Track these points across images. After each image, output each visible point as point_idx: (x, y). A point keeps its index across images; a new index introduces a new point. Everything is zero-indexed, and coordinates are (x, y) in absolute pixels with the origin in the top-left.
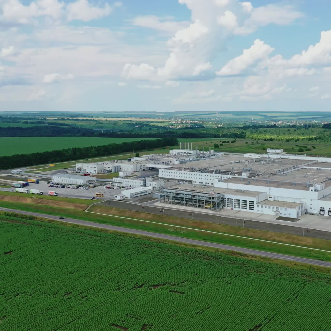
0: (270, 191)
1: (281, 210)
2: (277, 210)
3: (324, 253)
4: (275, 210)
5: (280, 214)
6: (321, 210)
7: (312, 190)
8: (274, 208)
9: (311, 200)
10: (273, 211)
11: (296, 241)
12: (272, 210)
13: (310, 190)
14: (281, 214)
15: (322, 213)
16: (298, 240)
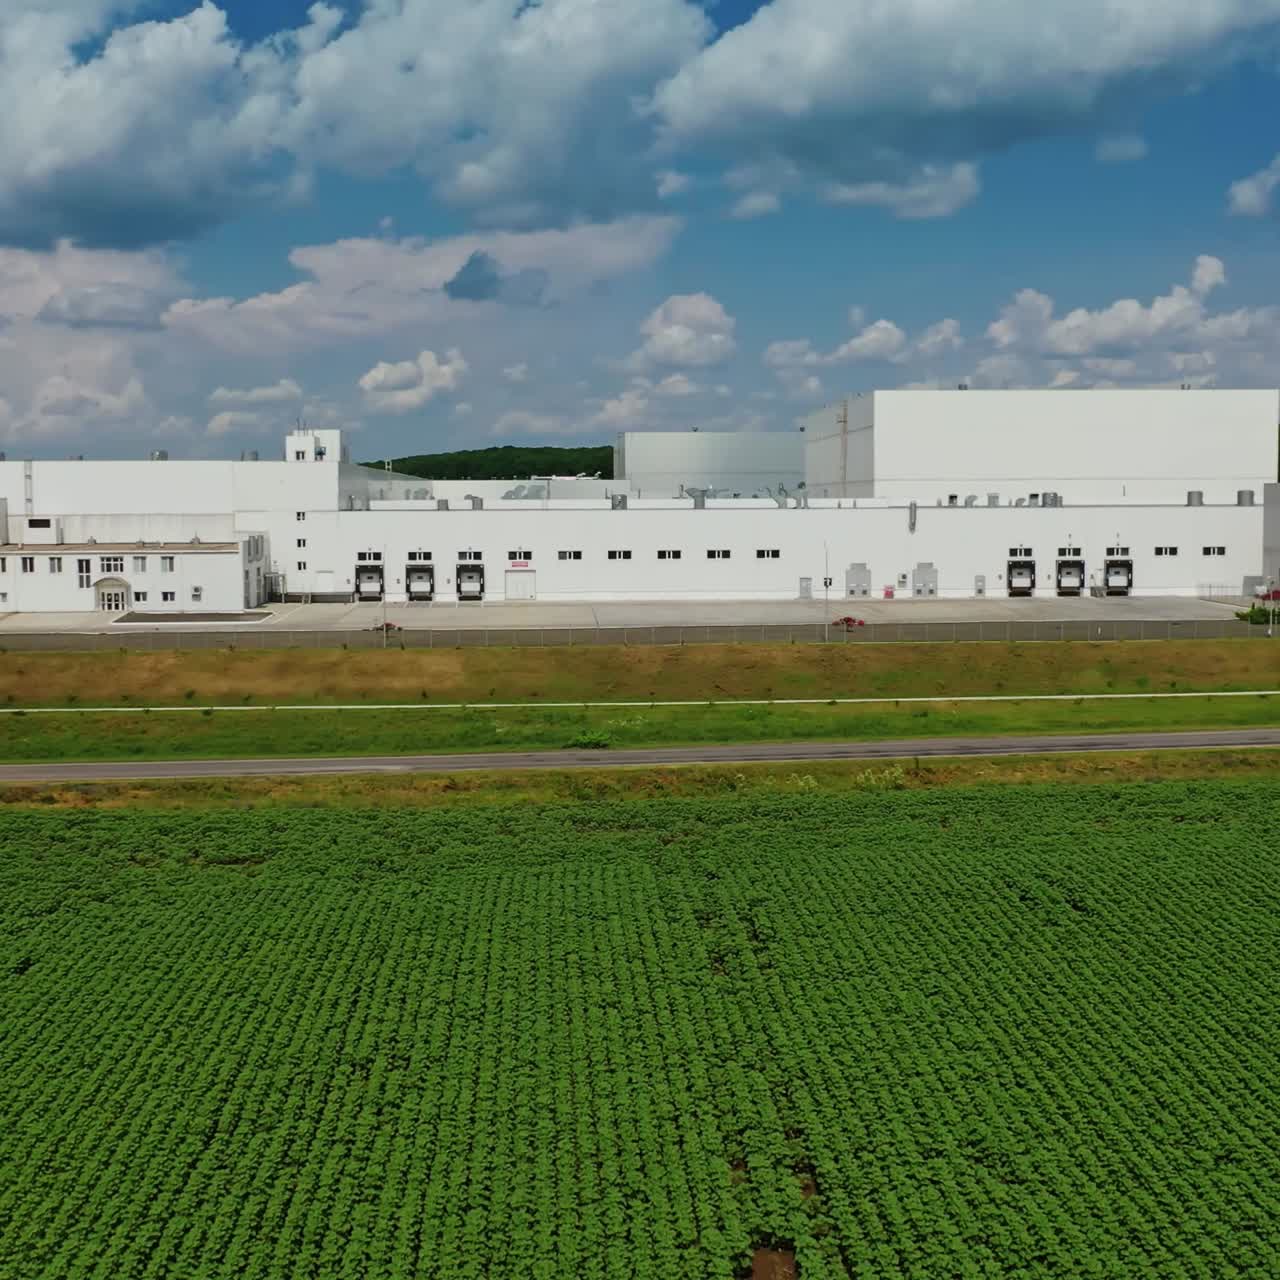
0: (29, 488)
1: (136, 569)
2: (107, 575)
3: (577, 714)
4: (96, 574)
5: (133, 597)
6: (361, 571)
7: (300, 455)
8: (88, 562)
9: (300, 515)
10: (84, 582)
11: (349, 683)
12: (77, 582)
13: (291, 455)
14: (138, 596)
15: (370, 587)
16: (361, 673)
